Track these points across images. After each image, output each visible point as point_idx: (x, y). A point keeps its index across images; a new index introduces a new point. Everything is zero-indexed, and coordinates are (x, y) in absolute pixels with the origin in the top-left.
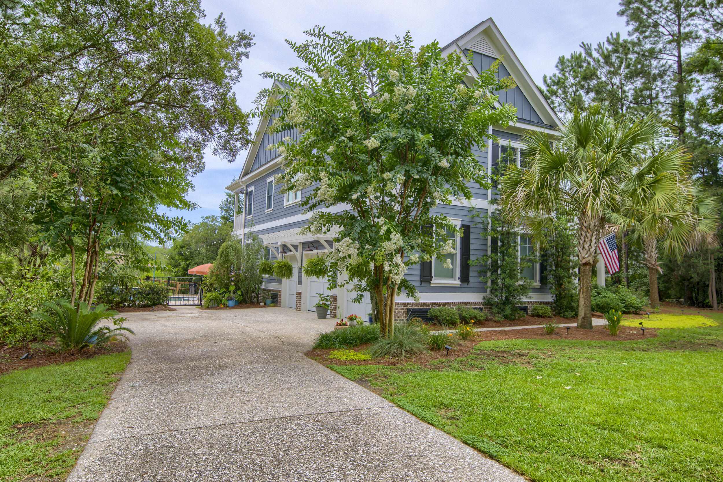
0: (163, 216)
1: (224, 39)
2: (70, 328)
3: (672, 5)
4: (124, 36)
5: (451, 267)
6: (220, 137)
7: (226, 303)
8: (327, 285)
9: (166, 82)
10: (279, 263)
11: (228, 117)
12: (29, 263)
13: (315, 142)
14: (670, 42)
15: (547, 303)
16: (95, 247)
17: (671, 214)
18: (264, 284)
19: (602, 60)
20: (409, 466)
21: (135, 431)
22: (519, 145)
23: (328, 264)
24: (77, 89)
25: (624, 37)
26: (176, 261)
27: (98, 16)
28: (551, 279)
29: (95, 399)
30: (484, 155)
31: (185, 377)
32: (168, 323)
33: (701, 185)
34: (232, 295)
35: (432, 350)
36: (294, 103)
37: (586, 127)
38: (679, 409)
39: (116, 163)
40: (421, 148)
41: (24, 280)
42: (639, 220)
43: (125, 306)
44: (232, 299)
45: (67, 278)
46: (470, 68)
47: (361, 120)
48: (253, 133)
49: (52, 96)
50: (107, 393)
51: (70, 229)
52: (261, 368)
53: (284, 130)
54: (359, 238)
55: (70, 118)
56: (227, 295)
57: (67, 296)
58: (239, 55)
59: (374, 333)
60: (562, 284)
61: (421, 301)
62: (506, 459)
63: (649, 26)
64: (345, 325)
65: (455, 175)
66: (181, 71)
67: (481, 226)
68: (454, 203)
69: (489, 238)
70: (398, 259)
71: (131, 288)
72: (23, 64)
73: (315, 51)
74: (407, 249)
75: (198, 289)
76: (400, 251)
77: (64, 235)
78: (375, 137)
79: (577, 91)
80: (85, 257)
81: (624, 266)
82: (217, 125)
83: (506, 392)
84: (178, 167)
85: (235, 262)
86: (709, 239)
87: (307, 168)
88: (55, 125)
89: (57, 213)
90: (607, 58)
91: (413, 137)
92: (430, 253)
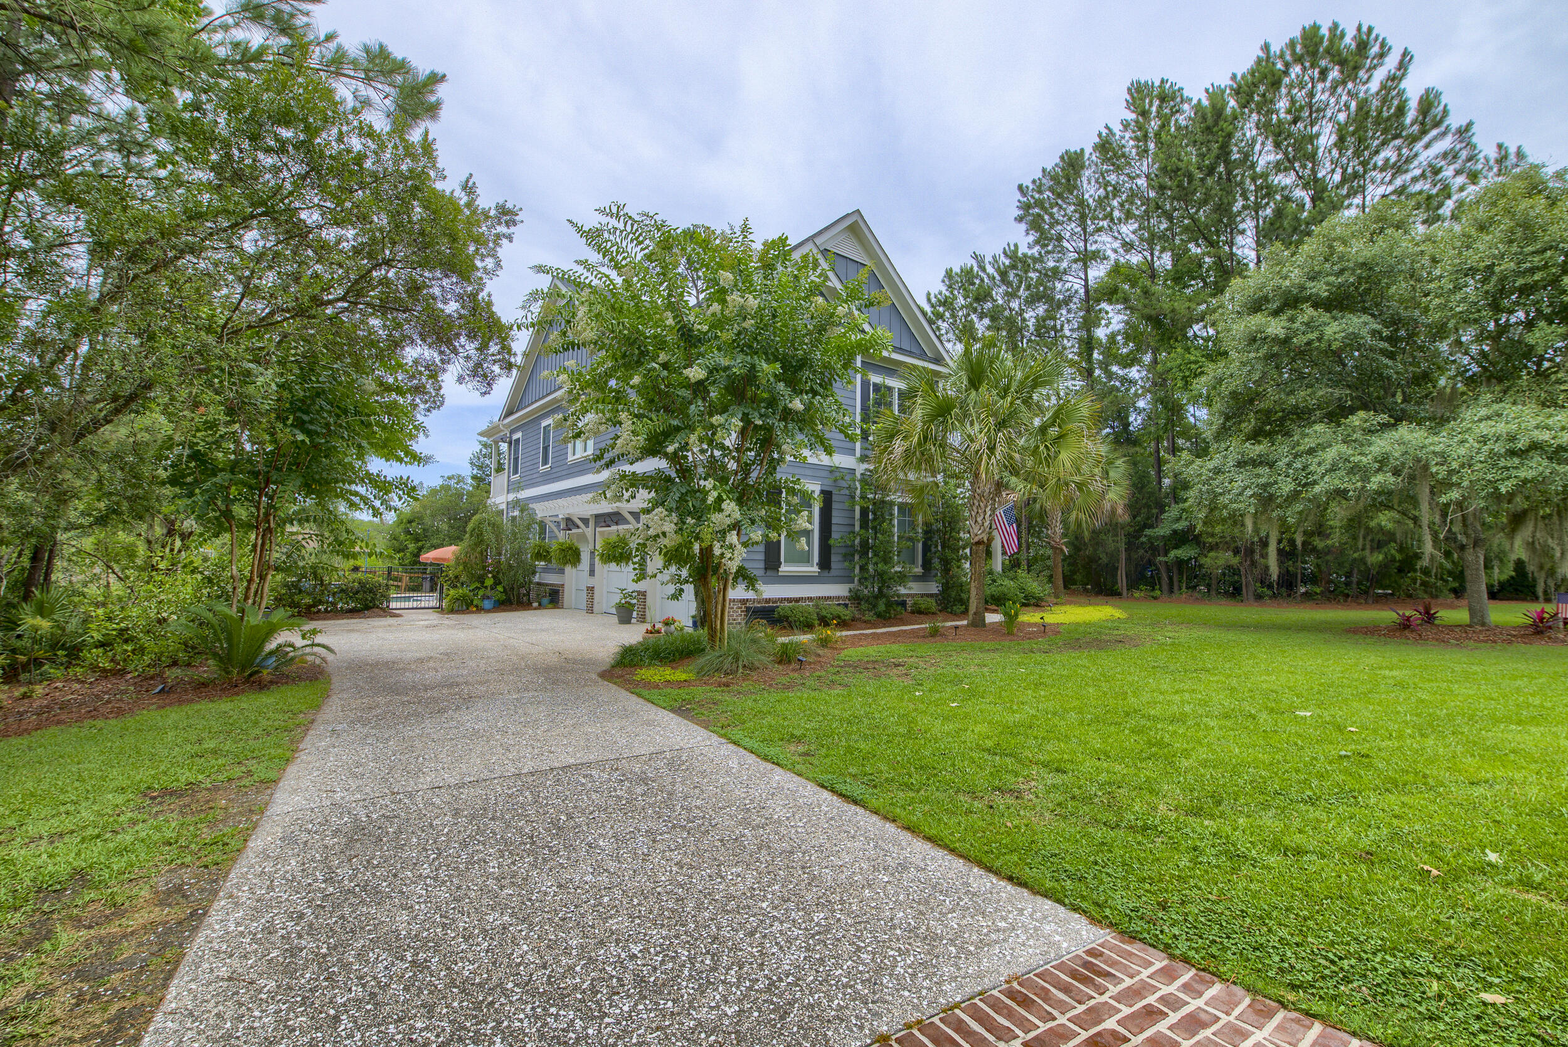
0: (378, 475)
1: (474, 212)
2: (231, 645)
3: (1077, 215)
4: (316, 201)
5: (806, 548)
6: (468, 358)
7: (480, 604)
8: (632, 576)
9: (383, 272)
10: (562, 544)
11: (479, 328)
12: (163, 547)
13: (614, 369)
14: (1075, 261)
15: (931, 595)
16: (269, 522)
17: (1077, 479)
18: (537, 575)
19: (998, 277)
20: (745, 822)
21: (338, 796)
22: (896, 384)
23: (633, 545)
24: (240, 279)
25: (1023, 249)
26: (401, 543)
27: (276, 170)
28: (936, 563)
29: (272, 751)
30: (851, 395)
31: (417, 714)
32: (388, 636)
33: (1110, 442)
34: (489, 593)
35: (780, 663)
36: (582, 311)
37: (979, 362)
38: (1082, 723)
39: (302, 393)
40: (764, 382)
41: (154, 573)
42: (1042, 486)
43: (320, 610)
44: (488, 598)
45: (224, 570)
46: (831, 274)
47: (681, 339)
48: (519, 353)
49: (198, 289)
50: (292, 742)
51: (228, 494)
52: (533, 697)
53: (565, 350)
54: (677, 508)
55: (226, 323)
56: (481, 593)
57: (226, 597)
58: (498, 236)
59: (699, 642)
60: (949, 570)
61: (766, 596)
62: (874, 803)
63: (1051, 239)
64: (659, 632)
65: (812, 422)
66: (407, 257)
67: (847, 492)
68: (810, 460)
69: (857, 509)
70: (732, 538)
71: (330, 584)
72: (151, 238)
73: (612, 238)
74: (746, 523)
75: (436, 584)
76: (736, 526)
77: (219, 503)
78: (699, 365)
79: (969, 315)
80: (253, 536)
81: (1024, 545)
82: (463, 340)
83: (877, 715)
84: (401, 401)
85: (494, 545)
86: (1120, 511)
87: (600, 406)
88: (202, 333)
89: (206, 468)
90: (1003, 274)
91: (753, 366)
92: (777, 529)
